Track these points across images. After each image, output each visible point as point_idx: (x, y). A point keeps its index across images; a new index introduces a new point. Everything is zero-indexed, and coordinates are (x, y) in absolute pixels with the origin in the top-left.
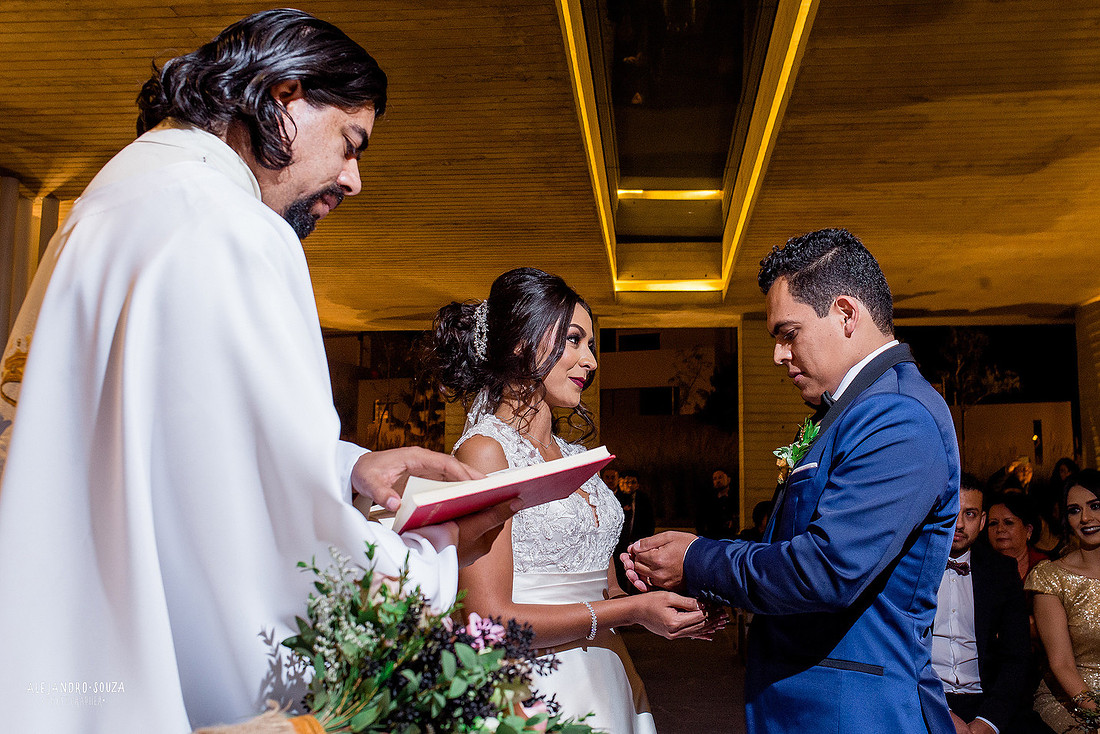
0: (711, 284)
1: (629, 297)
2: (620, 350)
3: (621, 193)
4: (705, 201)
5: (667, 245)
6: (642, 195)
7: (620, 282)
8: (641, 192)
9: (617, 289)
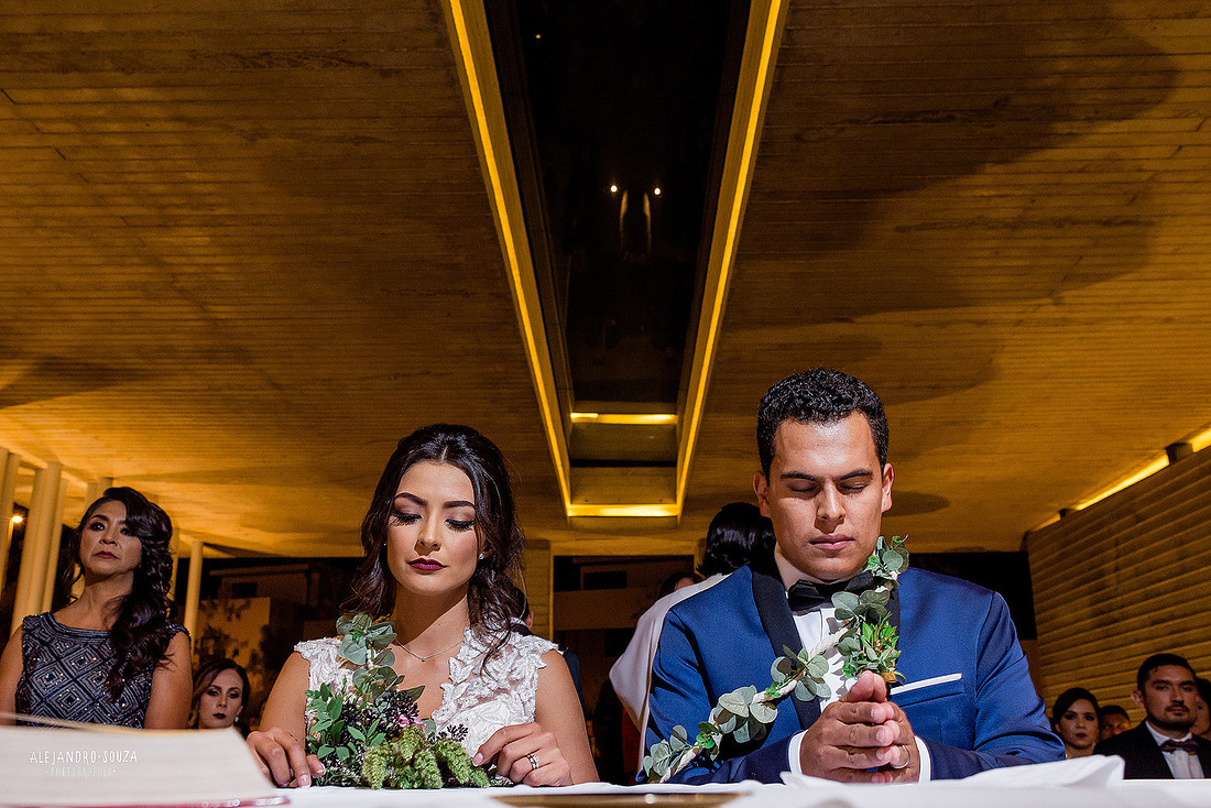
0: (667, 510)
1: (581, 522)
2: (586, 588)
3: (575, 416)
4: (660, 426)
5: (621, 469)
6: (597, 419)
7: (574, 506)
8: (595, 415)
9: (570, 514)
